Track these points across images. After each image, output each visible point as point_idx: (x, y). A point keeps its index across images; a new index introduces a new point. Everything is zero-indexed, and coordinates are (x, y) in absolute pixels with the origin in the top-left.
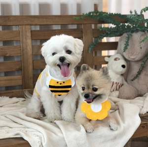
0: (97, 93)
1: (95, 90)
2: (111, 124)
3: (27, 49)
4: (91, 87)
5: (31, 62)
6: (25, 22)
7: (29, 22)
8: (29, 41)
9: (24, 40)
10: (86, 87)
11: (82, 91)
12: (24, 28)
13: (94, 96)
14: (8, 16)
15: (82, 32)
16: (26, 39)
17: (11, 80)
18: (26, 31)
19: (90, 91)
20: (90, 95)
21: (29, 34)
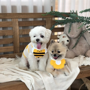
0: (60, 54)
1: (59, 52)
2: (66, 73)
3: (16, 31)
4: (57, 51)
5: (19, 39)
6: (15, 16)
7: (17, 17)
8: (18, 27)
9: (15, 27)
10: (54, 51)
11: (52, 53)
12: (14, 20)
13: (59, 55)
14: (6, 13)
15: (45, 22)
16: (16, 26)
17: (8, 48)
18: (16, 22)
19: (57, 53)
20: (57, 55)
21: (17, 24)
